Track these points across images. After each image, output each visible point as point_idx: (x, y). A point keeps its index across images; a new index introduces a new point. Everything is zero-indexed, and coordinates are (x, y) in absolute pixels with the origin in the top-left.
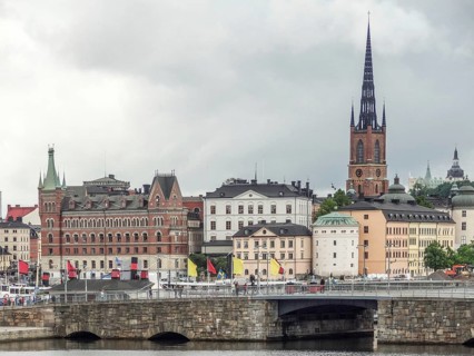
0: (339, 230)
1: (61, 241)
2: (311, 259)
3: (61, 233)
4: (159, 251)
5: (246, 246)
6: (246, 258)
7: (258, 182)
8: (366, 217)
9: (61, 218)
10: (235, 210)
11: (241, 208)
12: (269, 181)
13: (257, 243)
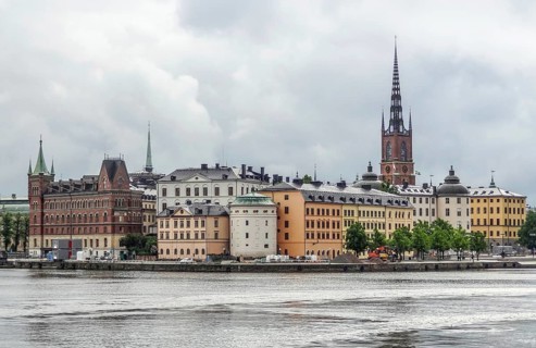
0: (251, 210)
1: (42, 222)
2: (229, 240)
3: (43, 214)
4: (105, 232)
5: (168, 226)
6: (168, 238)
7: (209, 167)
8: (287, 198)
9: (43, 200)
10: (183, 193)
11: (188, 190)
12: (217, 165)
13: (176, 223)
